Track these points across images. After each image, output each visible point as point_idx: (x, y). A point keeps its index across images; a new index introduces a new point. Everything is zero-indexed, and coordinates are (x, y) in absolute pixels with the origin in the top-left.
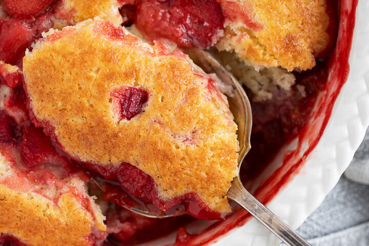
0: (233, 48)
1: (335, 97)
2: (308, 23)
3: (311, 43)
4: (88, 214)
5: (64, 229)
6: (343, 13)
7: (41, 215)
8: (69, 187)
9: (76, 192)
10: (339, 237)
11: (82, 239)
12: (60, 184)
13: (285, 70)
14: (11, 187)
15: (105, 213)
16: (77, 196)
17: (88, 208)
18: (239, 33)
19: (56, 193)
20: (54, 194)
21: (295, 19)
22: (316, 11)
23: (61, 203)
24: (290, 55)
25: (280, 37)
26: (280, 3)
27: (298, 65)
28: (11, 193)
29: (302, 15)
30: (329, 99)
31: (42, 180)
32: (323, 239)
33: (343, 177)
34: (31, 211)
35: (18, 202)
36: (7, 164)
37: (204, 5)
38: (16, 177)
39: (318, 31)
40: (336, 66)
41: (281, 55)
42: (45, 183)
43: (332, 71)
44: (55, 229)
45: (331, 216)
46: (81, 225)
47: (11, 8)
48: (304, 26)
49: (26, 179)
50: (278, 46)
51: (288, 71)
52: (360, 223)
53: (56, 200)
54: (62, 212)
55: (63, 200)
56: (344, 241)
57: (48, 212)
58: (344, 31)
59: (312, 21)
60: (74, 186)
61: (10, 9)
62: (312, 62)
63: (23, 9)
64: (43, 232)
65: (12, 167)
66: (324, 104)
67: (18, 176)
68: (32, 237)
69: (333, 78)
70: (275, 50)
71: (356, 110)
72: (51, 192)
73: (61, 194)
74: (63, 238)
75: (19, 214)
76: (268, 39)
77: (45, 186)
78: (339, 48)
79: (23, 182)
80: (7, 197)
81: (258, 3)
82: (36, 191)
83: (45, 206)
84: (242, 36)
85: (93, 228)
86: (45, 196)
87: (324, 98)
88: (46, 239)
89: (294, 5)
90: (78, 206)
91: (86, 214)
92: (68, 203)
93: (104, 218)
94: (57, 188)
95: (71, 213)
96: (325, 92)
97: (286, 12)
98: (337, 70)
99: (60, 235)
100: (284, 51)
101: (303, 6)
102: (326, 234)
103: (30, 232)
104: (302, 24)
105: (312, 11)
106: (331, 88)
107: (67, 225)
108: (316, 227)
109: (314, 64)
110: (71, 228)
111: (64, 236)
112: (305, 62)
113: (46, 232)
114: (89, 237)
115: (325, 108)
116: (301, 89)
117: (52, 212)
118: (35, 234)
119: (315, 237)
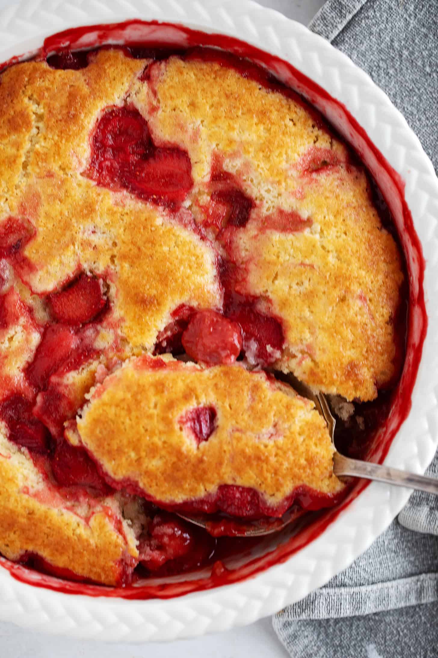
0: (291, 370)
1: (394, 434)
2: (373, 351)
3: (375, 372)
4: (121, 537)
5: (93, 550)
6: (410, 346)
7: (70, 533)
8: (103, 506)
9: (110, 513)
10: (388, 588)
11: (111, 564)
12: (93, 502)
13: (345, 400)
14: (41, 501)
15: (139, 538)
16: (110, 517)
17: (120, 530)
18: (299, 356)
19: (88, 512)
20: (86, 511)
21: (359, 346)
22: (382, 339)
23: (92, 522)
24: (351, 384)
25: (342, 364)
26: (345, 327)
27: (358, 395)
28: (40, 508)
29: (367, 342)
30: (388, 436)
31: (74, 497)
32: (370, 588)
33: (396, 521)
34: (60, 528)
35: (46, 517)
36: (38, 477)
37: (263, 324)
38: (47, 492)
39: (383, 361)
40: (398, 402)
41: (341, 383)
42: (77, 500)
43: (394, 407)
44: (84, 550)
45: (381, 564)
46: (112, 548)
47: (58, 311)
48: (368, 355)
49: (57, 495)
50: (339, 373)
51: (348, 401)
52: (411, 575)
53: (87, 520)
54: (92, 533)
55: (95, 520)
56: (392, 592)
57: (78, 531)
58: (409, 366)
59: (377, 349)
60: (108, 505)
61: (56, 313)
62: (374, 393)
63: (71, 314)
64: (71, 552)
65: (43, 480)
66: (382, 441)
67: (50, 489)
68: (59, 557)
69: (393, 415)
70: (335, 377)
71: (415, 450)
72: (83, 510)
73: (93, 513)
74: (91, 561)
75: (47, 531)
76: (330, 365)
77: (76, 503)
78: (402, 384)
79: (54, 497)
80: (36, 511)
81: (321, 326)
82: (67, 508)
83: (76, 525)
84: (303, 359)
85: (124, 553)
86: (76, 514)
87: (383, 435)
88: (73, 560)
89: (359, 331)
90: (110, 527)
91: (118, 537)
92: (100, 523)
93: (137, 543)
94: (90, 506)
95: (102, 535)
96: (384, 429)
97: (351, 337)
98: (398, 406)
99: (88, 557)
100: (344, 379)
101: (369, 332)
102: (373, 583)
103: (57, 550)
104: (367, 352)
105: (378, 339)
106: (391, 424)
107: (96, 547)
108: (363, 574)
109: (376, 395)
110: (101, 551)
111: (93, 558)
112: (366, 393)
113: (73, 552)
114: (119, 562)
115: (383, 446)
116: (360, 420)
117: (82, 531)
118: (61, 554)
119: (361, 585)
